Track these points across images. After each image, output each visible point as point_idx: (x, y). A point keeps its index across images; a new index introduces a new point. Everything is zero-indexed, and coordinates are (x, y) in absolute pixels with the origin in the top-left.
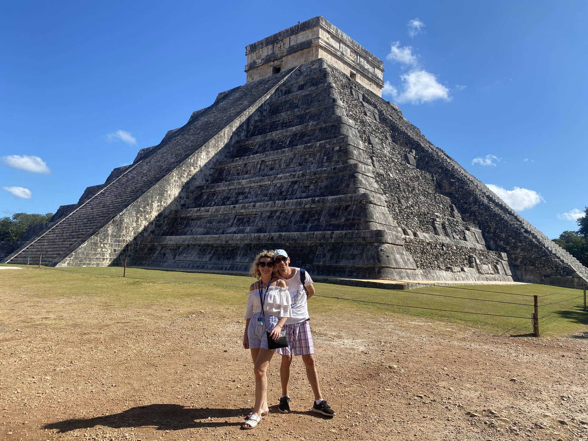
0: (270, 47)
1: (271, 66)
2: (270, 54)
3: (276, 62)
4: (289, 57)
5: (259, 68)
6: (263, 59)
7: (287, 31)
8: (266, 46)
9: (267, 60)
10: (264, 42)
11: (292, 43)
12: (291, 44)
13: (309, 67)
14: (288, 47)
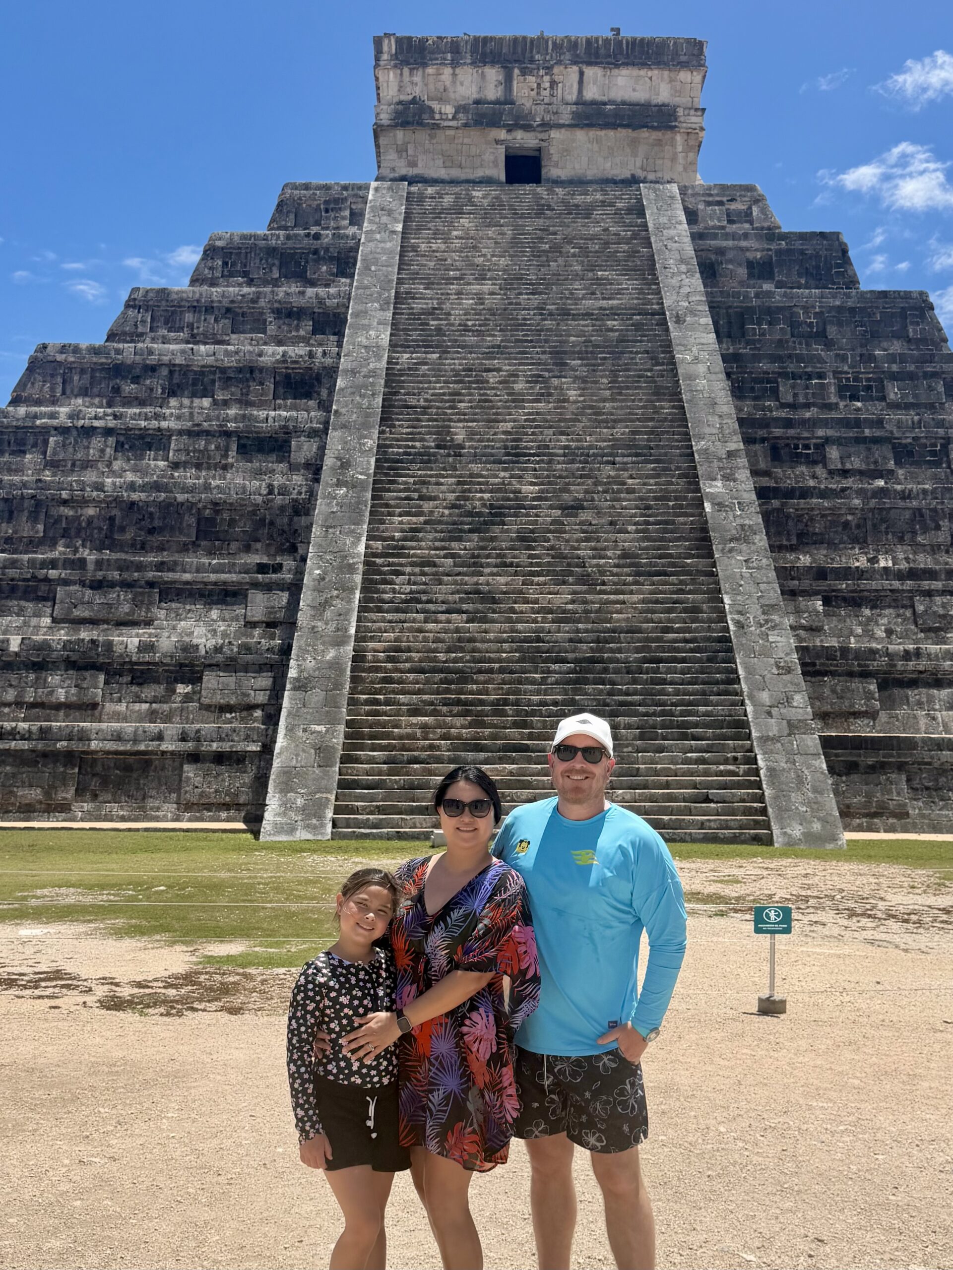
1: (498, 142)
6: (464, 107)
8: (473, 64)
9: (481, 118)
10: (466, 49)
11: (591, 93)
12: (588, 95)
13: (720, 203)
14: (573, 97)
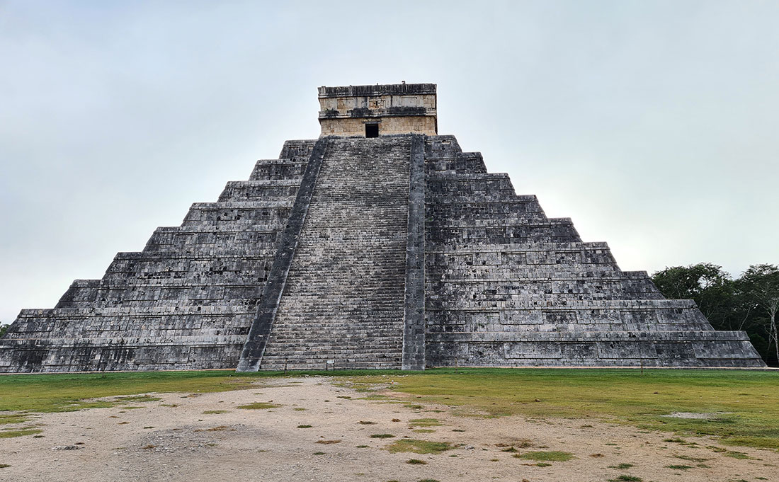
0: (360, 99)
1: (364, 122)
2: (360, 107)
3: (370, 120)
4: (392, 120)
5: (342, 121)
6: (351, 111)
8: (353, 96)
9: (358, 114)
10: (351, 91)
11: (396, 103)
12: (394, 105)
13: (439, 142)
14: (389, 106)
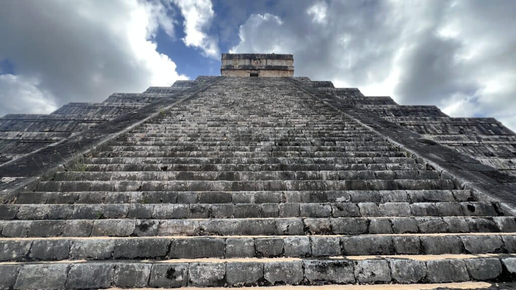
0: (247, 60)
1: (248, 72)
2: (247, 64)
3: (253, 71)
4: (267, 71)
5: (236, 71)
6: (241, 66)
7: (264, 55)
8: (243, 59)
9: (245, 68)
10: (242, 56)
11: (269, 64)
14: (265, 65)
